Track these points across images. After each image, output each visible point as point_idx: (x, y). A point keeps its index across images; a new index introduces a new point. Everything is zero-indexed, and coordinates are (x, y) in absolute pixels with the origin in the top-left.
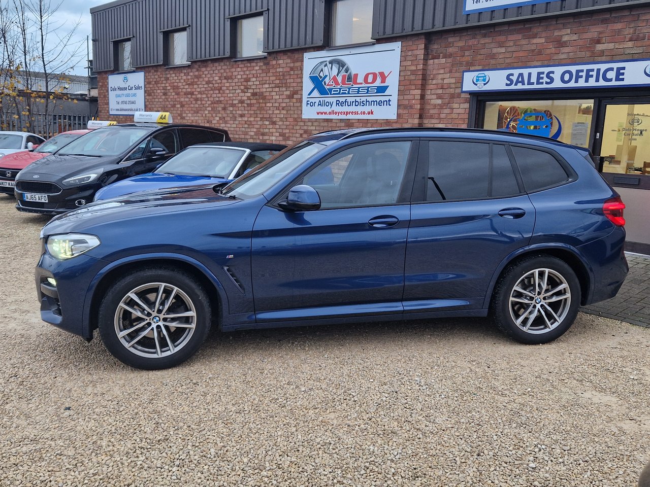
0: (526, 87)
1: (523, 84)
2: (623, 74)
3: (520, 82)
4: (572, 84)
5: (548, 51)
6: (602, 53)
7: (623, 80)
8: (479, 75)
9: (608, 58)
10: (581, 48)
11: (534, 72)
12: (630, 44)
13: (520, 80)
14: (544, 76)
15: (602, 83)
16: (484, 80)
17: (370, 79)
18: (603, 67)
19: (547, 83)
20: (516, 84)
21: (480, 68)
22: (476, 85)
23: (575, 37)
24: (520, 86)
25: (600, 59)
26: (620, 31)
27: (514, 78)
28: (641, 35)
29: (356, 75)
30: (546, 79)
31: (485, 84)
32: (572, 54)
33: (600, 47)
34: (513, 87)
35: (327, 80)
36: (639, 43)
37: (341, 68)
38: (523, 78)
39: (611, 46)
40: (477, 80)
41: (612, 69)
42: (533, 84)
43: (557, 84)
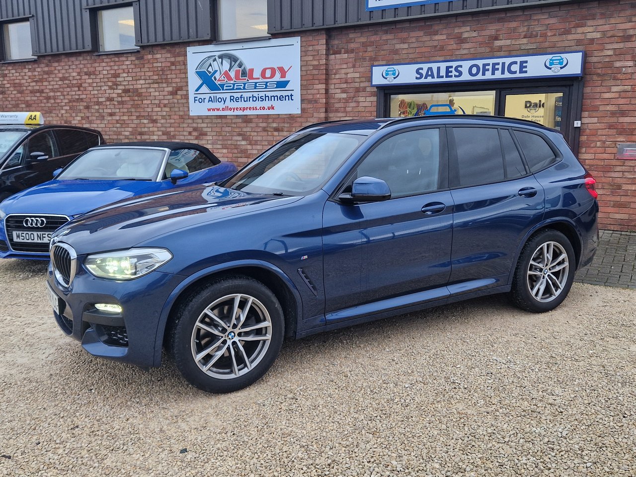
0: (436, 80)
1: (433, 77)
2: (526, 67)
3: (430, 76)
4: (480, 77)
5: (450, 47)
6: (500, 48)
7: (526, 72)
8: (389, 70)
9: (506, 53)
10: (481, 44)
11: (443, 66)
12: (525, 41)
13: (430, 73)
14: (453, 69)
15: (507, 75)
16: (394, 74)
17: (268, 73)
18: (508, 61)
19: (456, 76)
20: (426, 78)
21: (384, 63)
22: (386, 78)
23: (475, 34)
24: (430, 80)
25: (498, 54)
26: (515, 28)
27: (424, 72)
28: (534, 33)
29: (252, 71)
30: (454, 73)
31: (395, 78)
32: (473, 49)
33: (498, 43)
34: (423, 80)
35: (217, 75)
36: (533, 40)
37: (233, 63)
38: (432, 72)
39: (508, 42)
40: (387, 74)
42: (442, 77)
43: (466, 77)
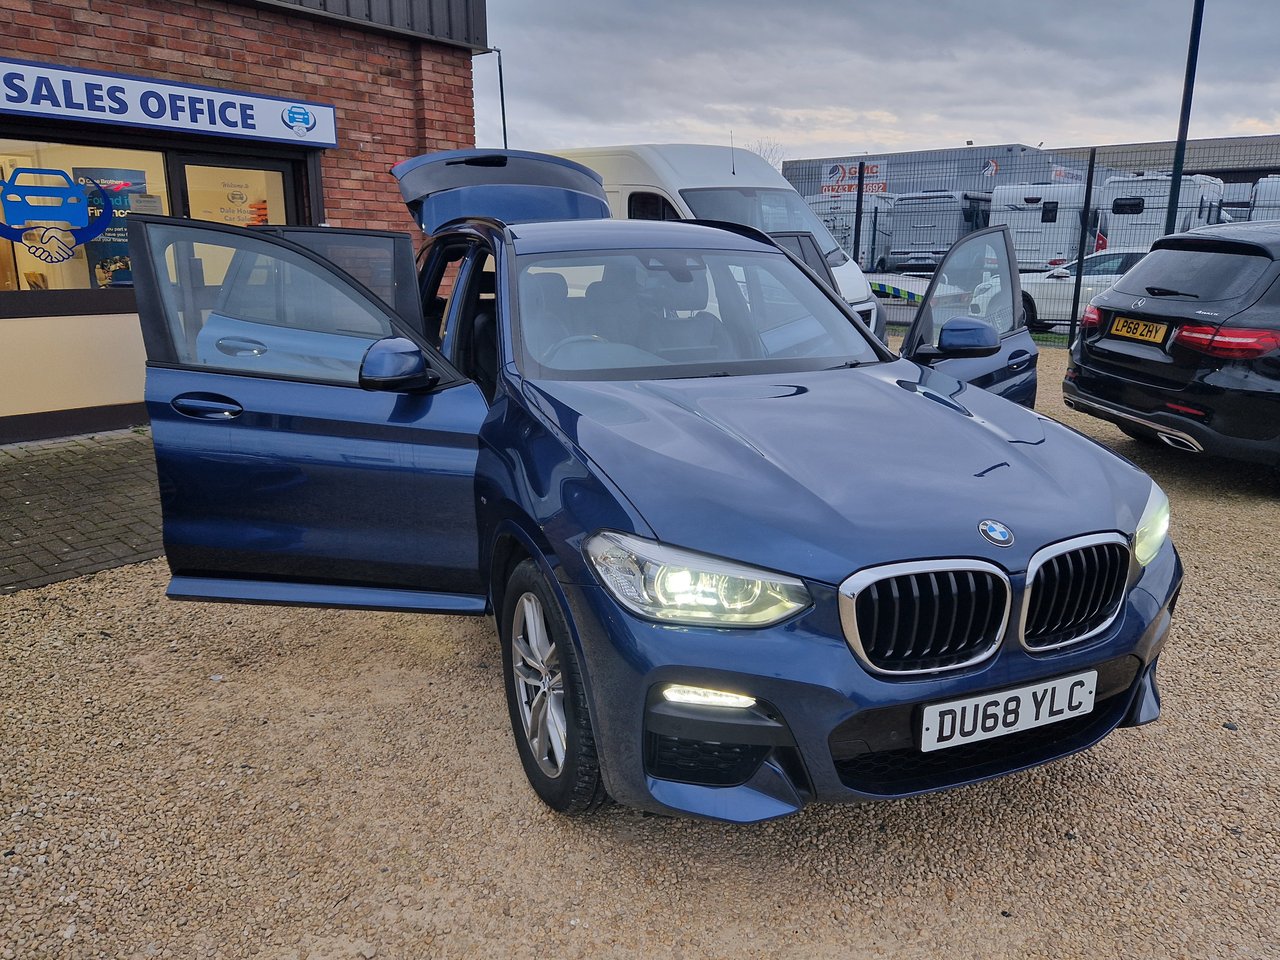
0: (63, 111)
1: (56, 103)
2: (252, 117)
3: (45, 98)
4: (166, 121)
6: (163, 65)
7: (253, 127)
10: (121, 46)
11: (79, 81)
12: (208, 61)
13: (44, 92)
14: (103, 93)
15: (220, 128)
18: (219, 98)
19: (112, 110)
20: (36, 101)
24: (45, 108)
26: (185, 32)
27: (29, 86)
28: (223, 49)
30: (107, 102)
32: (104, 53)
33: (156, 53)
34: (27, 107)
36: (223, 63)
38: (50, 88)
39: (177, 56)
41: (233, 105)
42: (80, 106)
43: (135, 116)
